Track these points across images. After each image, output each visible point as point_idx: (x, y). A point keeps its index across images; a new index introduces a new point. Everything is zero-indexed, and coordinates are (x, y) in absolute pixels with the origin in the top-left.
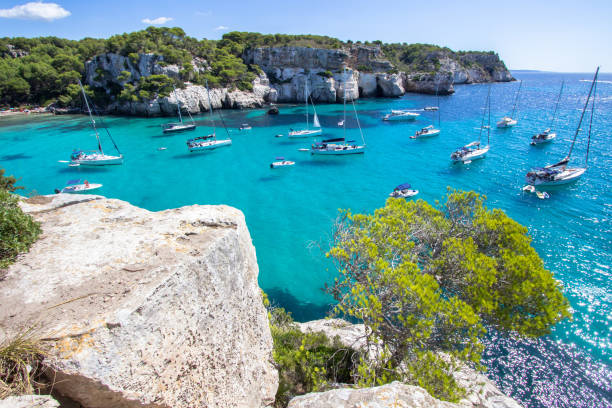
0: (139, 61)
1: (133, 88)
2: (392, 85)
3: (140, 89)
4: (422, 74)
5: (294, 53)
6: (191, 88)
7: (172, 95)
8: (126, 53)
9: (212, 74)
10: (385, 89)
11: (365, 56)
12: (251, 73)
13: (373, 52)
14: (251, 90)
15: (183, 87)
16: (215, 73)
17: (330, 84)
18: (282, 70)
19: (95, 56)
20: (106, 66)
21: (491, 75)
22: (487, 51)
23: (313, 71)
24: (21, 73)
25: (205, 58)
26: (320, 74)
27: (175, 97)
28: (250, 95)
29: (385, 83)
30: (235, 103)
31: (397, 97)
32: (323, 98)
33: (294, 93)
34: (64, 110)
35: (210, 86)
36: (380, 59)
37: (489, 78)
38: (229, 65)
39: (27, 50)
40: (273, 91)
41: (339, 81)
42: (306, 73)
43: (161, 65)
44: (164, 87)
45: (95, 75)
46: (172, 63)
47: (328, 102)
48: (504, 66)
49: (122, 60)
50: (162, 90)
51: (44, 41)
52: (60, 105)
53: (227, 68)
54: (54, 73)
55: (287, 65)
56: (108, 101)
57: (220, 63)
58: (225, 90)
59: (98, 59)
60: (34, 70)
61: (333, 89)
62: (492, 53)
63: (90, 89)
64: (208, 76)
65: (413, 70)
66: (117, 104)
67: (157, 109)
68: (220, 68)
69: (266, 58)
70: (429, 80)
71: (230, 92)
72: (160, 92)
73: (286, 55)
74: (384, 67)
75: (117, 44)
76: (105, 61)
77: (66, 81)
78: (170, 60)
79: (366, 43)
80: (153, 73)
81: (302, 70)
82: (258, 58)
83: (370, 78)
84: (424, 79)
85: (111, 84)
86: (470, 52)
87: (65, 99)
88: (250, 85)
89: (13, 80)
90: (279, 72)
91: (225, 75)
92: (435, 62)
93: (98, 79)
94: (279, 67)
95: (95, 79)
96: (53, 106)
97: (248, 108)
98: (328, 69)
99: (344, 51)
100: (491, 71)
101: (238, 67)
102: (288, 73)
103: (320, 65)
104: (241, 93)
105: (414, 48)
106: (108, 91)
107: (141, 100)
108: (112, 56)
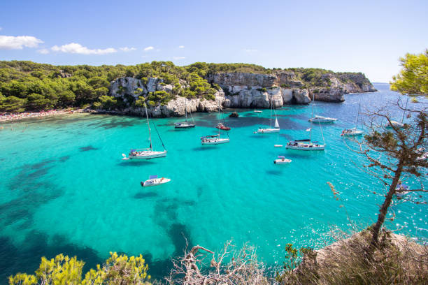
0: (147, 82)
1: (144, 99)
2: (304, 96)
3: (148, 99)
4: (320, 89)
5: (241, 77)
6: (179, 99)
7: (169, 104)
8: (139, 77)
9: (191, 90)
10: (299, 99)
11: (285, 77)
12: (213, 89)
13: (290, 76)
14: (214, 100)
15: (175, 99)
16: (192, 89)
17: (265, 96)
18: (233, 87)
19: (118, 78)
20: (124, 85)
21: (361, 88)
22: (357, 72)
23: (253, 88)
24: (71, 88)
25: (185, 79)
26: (259, 90)
27: (171, 105)
28: (213, 103)
29: (299, 95)
30: (205, 108)
31: (307, 104)
32: (260, 105)
33: (241, 102)
34: (95, 111)
35: (189, 97)
36: (295, 80)
37: (359, 89)
38: (201, 84)
39: (71, 73)
40: (227, 100)
41: (271, 94)
42: (249, 89)
43: (162, 85)
44: (164, 99)
45: (117, 89)
46: (168, 83)
47: (263, 108)
48: (369, 82)
49: (136, 81)
50: (163, 101)
51: (80, 68)
52: (93, 108)
53: (199, 86)
54: (91, 88)
55: (236, 84)
56: (125, 106)
57: (195, 83)
58: (199, 100)
59: (119, 80)
60: (78, 86)
61: (267, 100)
62: (360, 74)
63: (114, 99)
64: (189, 91)
65: (313, 85)
66: (131, 108)
67: (159, 113)
68: (195, 86)
69: (222, 80)
70: (326, 92)
71: (201, 101)
72: (161, 102)
73: (236, 78)
74: (298, 85)
75: (133, 71)
76: (124, 81)
77: (99, 94)
78: (168, 82)
79: (285, 70)
80: (157, 90)
81: (246, 87)
82: (217, 79)
83: (288, 91)
84: (322, 92)
85: (126, 96)
86: (345, 73)
87: (97, 104)
88: (213, 96)
89: (66, 92)
90: (230, 88)
91: (198, 90)
92: (328, 80)
93: (119, 92)
94: (230, 85)
95: (117, 93)
96: (88, 108)
97: (214, 111)
98: (263, 86)
99: (274, 75)
100: (360, 85)
101: (205, 86)
102: (237, 88)
103: (258, 84)
104: (208, 101)
105: (311, 71)
106: (125, 100)
107: (149, 106)
108: (129, 79)
